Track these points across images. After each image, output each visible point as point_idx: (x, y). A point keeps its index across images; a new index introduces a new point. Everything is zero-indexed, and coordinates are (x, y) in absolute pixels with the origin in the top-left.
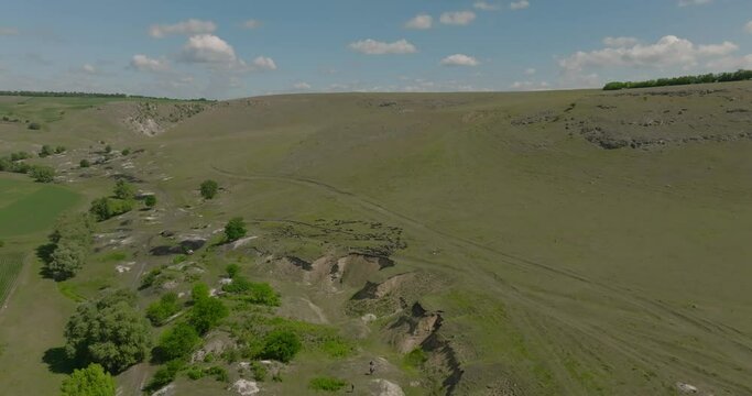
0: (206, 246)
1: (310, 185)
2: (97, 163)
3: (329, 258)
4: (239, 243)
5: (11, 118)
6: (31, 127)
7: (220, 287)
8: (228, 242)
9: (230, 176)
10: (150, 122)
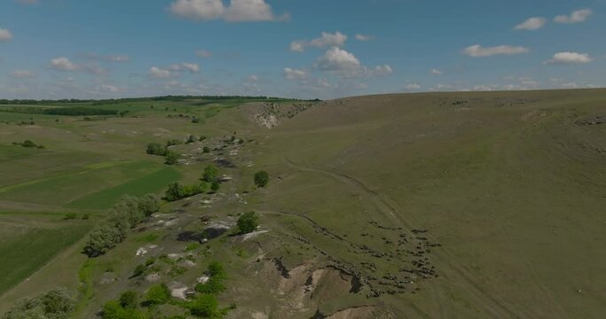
0: (225, 235)
1: (346, 180)
2: (216, 149)
3: (309, 266)
4: (248, 236)
5: (184, 115)
6: (194, 122)
7: (194, 285)
8: (240, 234)
9: (292, 165)
10: (272, 117)
